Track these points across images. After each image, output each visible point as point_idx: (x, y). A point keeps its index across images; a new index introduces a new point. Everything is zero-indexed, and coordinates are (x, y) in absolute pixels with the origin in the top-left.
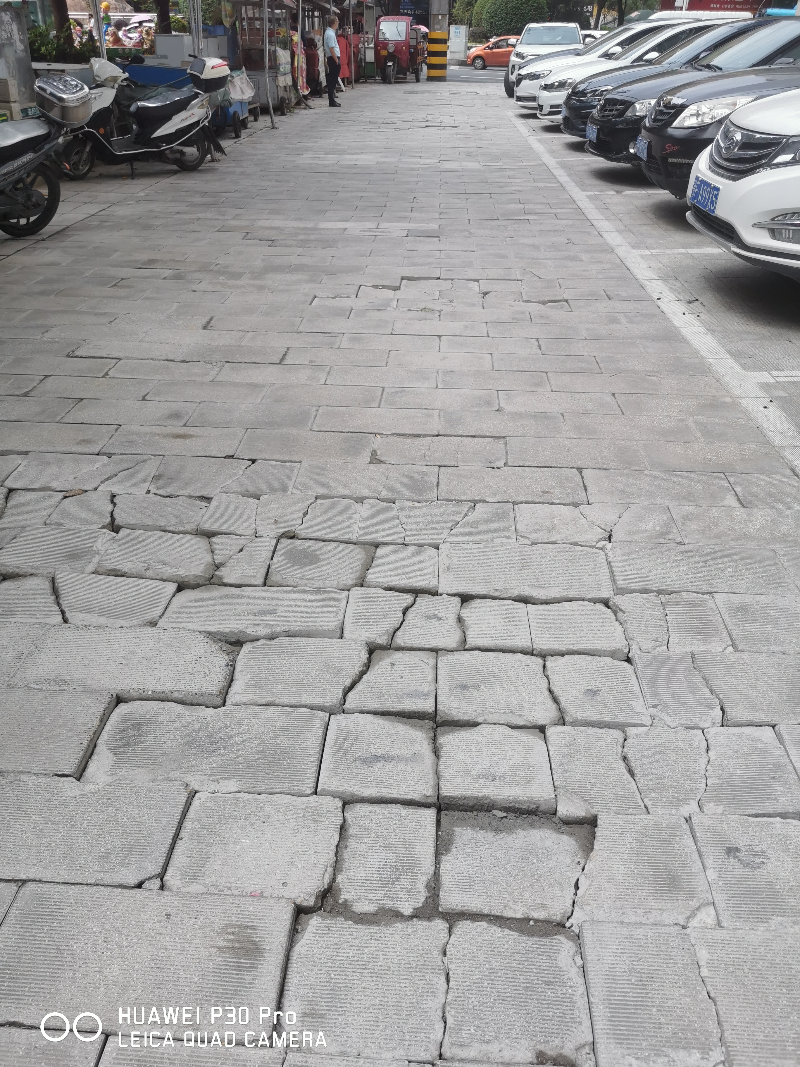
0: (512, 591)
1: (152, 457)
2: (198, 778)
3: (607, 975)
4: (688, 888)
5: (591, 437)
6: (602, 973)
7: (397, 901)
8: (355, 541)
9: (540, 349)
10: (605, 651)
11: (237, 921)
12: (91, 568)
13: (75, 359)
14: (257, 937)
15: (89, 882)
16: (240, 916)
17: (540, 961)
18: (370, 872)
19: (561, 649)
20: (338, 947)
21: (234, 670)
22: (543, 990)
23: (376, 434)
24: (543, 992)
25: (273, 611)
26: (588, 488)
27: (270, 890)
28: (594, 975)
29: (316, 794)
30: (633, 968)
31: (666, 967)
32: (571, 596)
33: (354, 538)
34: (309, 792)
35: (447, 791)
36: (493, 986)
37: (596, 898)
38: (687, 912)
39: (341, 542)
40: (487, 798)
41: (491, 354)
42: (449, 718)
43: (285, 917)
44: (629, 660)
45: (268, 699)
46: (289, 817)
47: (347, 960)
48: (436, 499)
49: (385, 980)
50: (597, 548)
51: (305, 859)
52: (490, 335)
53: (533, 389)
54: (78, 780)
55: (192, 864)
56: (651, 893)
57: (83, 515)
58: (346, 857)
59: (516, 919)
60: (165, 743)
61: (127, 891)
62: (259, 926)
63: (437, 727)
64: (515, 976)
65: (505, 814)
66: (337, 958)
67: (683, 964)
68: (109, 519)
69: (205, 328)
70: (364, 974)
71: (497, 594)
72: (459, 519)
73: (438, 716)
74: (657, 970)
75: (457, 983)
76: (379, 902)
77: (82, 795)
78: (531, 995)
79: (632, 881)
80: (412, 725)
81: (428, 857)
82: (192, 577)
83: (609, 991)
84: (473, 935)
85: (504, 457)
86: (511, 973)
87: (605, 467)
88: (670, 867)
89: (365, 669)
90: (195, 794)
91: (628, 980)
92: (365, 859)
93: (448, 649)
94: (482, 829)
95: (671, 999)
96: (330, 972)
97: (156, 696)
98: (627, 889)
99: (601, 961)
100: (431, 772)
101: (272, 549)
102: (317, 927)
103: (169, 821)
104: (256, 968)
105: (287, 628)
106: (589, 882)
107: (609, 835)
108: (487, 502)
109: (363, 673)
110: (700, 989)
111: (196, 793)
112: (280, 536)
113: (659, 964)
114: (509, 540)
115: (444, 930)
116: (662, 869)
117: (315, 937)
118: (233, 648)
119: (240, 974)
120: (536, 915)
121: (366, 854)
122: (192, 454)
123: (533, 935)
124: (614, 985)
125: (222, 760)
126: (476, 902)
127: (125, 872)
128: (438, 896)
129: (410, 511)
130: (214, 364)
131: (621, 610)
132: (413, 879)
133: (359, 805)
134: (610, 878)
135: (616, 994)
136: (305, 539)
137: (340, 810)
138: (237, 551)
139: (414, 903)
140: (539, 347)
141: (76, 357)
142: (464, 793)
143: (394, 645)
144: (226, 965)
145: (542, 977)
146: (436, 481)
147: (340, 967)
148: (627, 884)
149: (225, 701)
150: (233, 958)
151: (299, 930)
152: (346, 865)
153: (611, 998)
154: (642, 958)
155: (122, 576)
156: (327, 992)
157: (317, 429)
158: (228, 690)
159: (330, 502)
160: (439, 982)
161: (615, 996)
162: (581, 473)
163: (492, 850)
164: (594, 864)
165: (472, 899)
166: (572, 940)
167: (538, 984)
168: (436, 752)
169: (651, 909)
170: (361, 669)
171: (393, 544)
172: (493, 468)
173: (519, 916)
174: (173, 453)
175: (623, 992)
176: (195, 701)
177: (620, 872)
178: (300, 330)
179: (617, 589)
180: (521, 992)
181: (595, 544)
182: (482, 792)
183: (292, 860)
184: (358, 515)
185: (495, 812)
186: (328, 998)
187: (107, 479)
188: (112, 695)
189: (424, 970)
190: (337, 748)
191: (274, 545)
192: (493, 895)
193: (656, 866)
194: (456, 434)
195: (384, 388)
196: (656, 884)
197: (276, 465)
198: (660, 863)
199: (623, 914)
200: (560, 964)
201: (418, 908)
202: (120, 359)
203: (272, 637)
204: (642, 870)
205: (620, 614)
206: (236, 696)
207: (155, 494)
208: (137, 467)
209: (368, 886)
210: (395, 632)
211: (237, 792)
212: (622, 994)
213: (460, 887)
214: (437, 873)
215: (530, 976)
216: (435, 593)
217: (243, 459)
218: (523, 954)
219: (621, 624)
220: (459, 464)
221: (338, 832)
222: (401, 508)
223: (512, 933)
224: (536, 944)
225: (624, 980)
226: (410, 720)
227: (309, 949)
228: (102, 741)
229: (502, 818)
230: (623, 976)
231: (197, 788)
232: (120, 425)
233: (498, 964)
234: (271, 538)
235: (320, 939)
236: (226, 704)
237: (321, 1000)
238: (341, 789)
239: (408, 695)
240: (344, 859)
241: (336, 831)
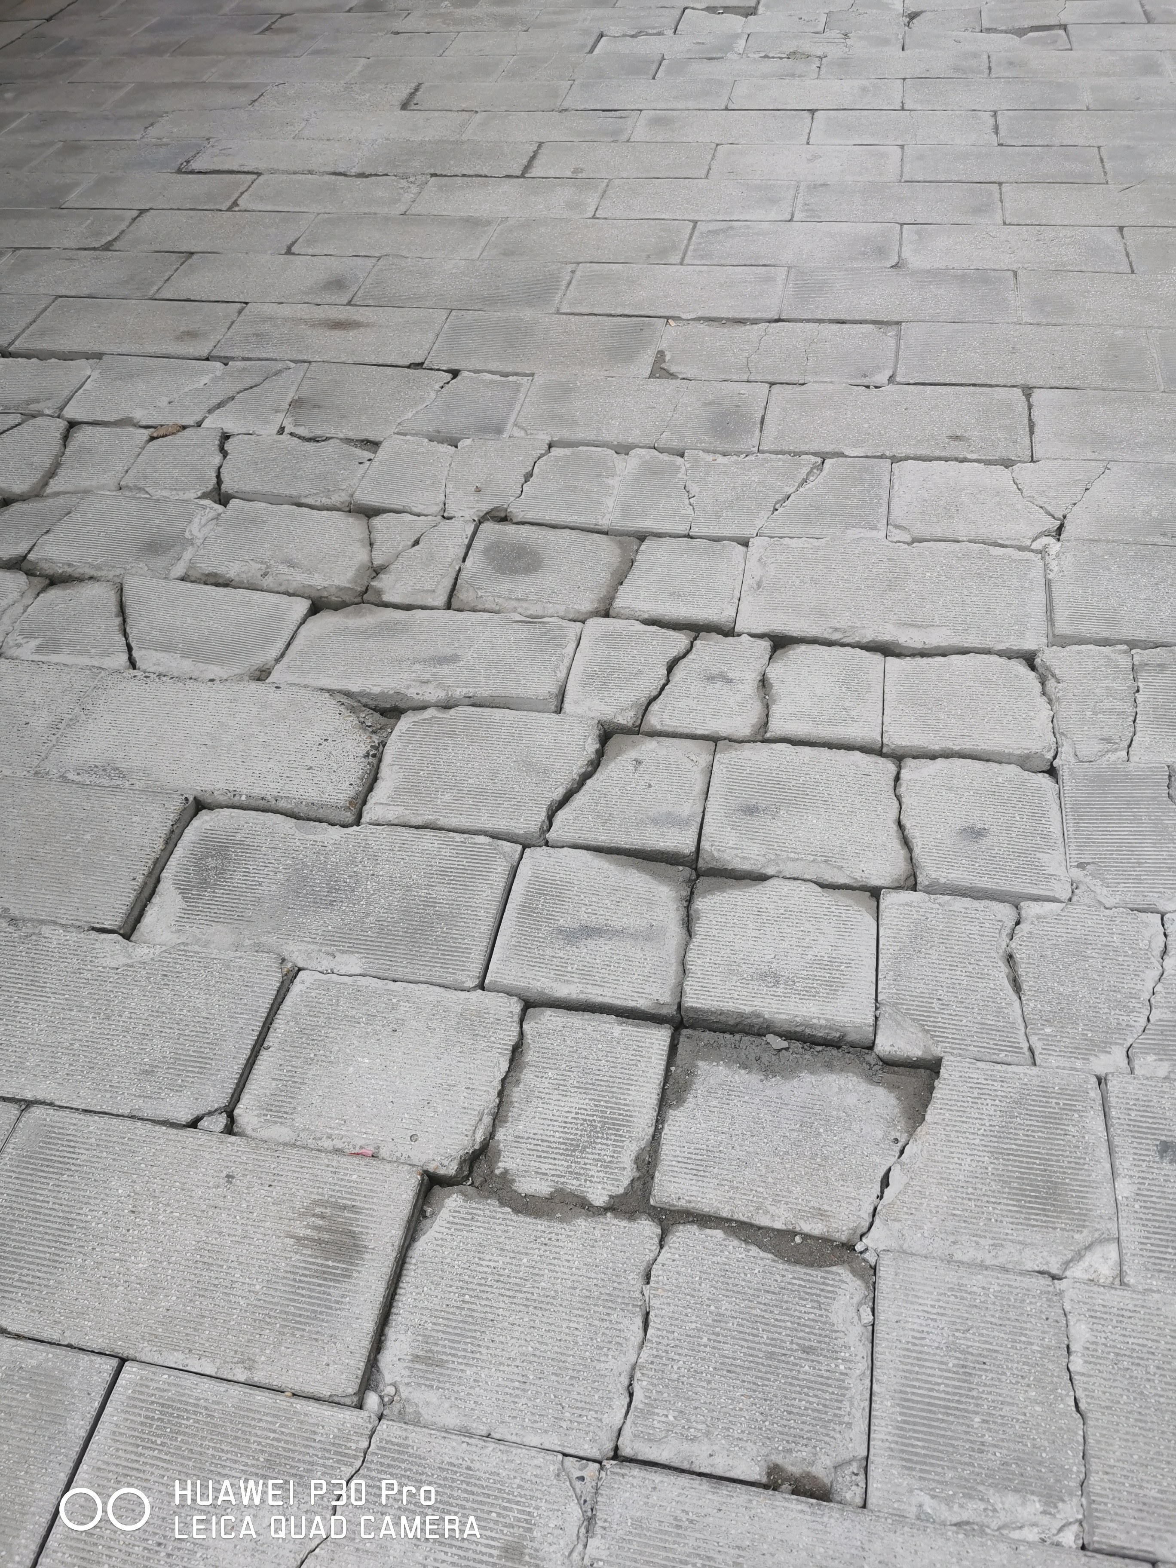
0: (863, 631)
1: (292, 365)
2: (303, 947)
3: (907, 1350)
4: (1077, 1208)
5: (1062, 321)
6: (899, 1346)
7: (585, 1180)
8: (605, 528)
9: (997, 133)
10: (1009, 754)
11: (331, 1196)
12: (179, 570)
13: (190, 176)
14: (358, 1226)
15: (121, 1112)
16: (337, 1188)
17: (802, 1309)
18: (550, 1128)
19: (932, 747)
20: (482, 1249)
21: (380, 761)
22: (797, 1361)
23: (668, 318)
24: (796, 1365)
25: (453, 659)
26: (1036, 429)
27: (391, 1145)
28: (886, 1347)
29: (483, 989)
30: (954, 1343)
31: (1012, 1347)
32: (966, 645)
33: (604, 523)
34: (470, 984)
35: (695, 999)
36: (716, 1344)
37: (913, 1211)
38: (1066, 1252)
39: (583, 530)
40: (758, 1016)
41: (902, 146)
42: (719, 865)
43: (404, 1196)
44: (1052, 772)
45: (426, 817)
46: (434, 1026)
47: (493, 1274)
48: (755, 449)
49: (547, 1314)
50: (1032, 551)
51: (449, 1098)
52: (906, 107)
53: (970, 219)
54: (127, 937)
55: (278, 1092)
56: (1010, 1211)
57: (176, 473)
58: (515, 1099)
59: (773, 1230)
60: (260, 885)
61: (175, 1131)
62: (364, 1208)
63: (698, 876)
64: (755, 1332)
65: (785, 1044)
66: (478, 1268)
67: (1042, 1346)
68: (214, 480)
69: (404, 106)
70: (515, 1301)
71: (836, 636)
72: (789, 490)
73: (700, 861)
74: (995, 1351)
75: (659, 1333)
76: (557, 1179)
77: (127, 965)
78: (776, 1367)
79: (980, 1186)
80: (654, 875)
81: (644, 1110)
82: (333, 590)
83: (906, 1377)
84: (698, 1252)
85: (891, 364)
86: (749, 1324)
87: (1077, 383)
88: (1052, 1166)
89: (590, 769)
90: (297, 973)
91: (942, 1363)
92: (545, 1106)
93: (735, 738)
94: (744, 1066)
95: (1009, 1404)
96: (464, 1291)
97: (254, 803)
98: (970, 1199)
99: (902, 1324)
100: (673, 961)
101: (466, 541)
102: (455, 1212)
103: (249, 1019)
104: (349, 1277)
105: (471, 691)
106: (905, 1179)
107: (956, 1097)
108: (846, 456)
109: (585, 777)
110: (1064, 1392)
111: (300, 970)
112: (483, 517)
113: (1000, 1341)
114: (874, 534)
115: (652, 1238)
116: (1037, 1169)
117: (449, 1229)
118: (383, 720)
119: (325, 1286)
120: (806, 1227)
121: (547, 1096)
122: (356, 360)
123: (797, 1262)
124: (917, 1369)
125: (343, 920)
126: (711, 1196)
127: (175, 1099)
128: (653, 1178)
129: (707, 473)
130: (412, 179)
131: (1053, 676)
132: (617, 1146)
133: (548, 1012)
134: (944, 1176)
135: (917, 1384)
136: (523, 523)
137: (516, 1018)
138: (410, 543)
139: (611, 1188)
140: (996, 129)
141: (192, 172)
142: (721, 1004)
143: (644, 728)
144: (305, 1268)
145: (800, 1338)
146: (762, 413)
147: (481, 1285)
148: (970, 1190)
149: (360, 816)
150: (316, 1257)
151: (428, 1214)
152: (514, 1112)
153: (908, 1390)
154: (972, 1327)
155: (226, 585)
156: (454, 1324)
157: (568, 311)
158: (367, 796)
159: (573, 454)
160: (632, 1327)
161: (914, 1387)
162: (1028, 396)
163: (753, 1106)
164: (920, 1147)
165: (705, 1190)
166: (862, 1277)
167: (791, 1350)
168: (688, 923)
169: (1004, 1240)
170: (583, 770)
171: (671, 536)
172: (868, 387)
173: (779, 1225)
174: (325, 358)
175: (930, 1382)
176: (313, 815)
177: (963, 1168)
178: (566, 105)
179: (1054, 636)
180: (760, 1360)
181: (1028, 543)
182: (751, 1006)
183: (430, 1098)
184: (617, 478)
185: (770, 1038)
186: (456, 1334)
187: (219, 406)
188: (186, 799)
189: (610, 1304)
190: (527, 909)
191: (469, 533)
192: (741, 1186)
193: (1028, 1163)
194: (810, 317)
195: (695, 222)
196: (1022, 1195)
197: (492, 382)
198: (1037, 1158)
199: (954, 1243)
200: (834, 1318)
201: (617, 1196)
202: (259, 174)
203: (447, 706)
204: (1001, 1167)
205: (1051, 684)
206: (377, 807)
207: (291, 434)
208: (266, 385)
209: (543, 1151)
210: (649, 704)
211: (360, 975)
212: (927, 1386)
213: (690, 1166)
214: (656, 1137)
215: (780, 1334)
216: (728, 632)
217: (439, 370)
218: (774, 1293)
219: (1050, 701)
220: (808, 378)
221: (508, 1058)
222: (692, 466)
223: (763, 1254)
224: (799, 1279)
225: (935, 1361)
226: (652, 865)
227: (438, 1248)
228: (167, 875)
229: (780, 1050)
230: (935, 1354)
231: (300, 965)
232: (246, 303)
233: (730, 1307)
234: (466, 522)
235: (457, 1233)
236: (363, 820)
237: (444, 1336)
238: (522, 983)
239: (655, 821)
240: (512, 1102)
241: (504, 1054)
